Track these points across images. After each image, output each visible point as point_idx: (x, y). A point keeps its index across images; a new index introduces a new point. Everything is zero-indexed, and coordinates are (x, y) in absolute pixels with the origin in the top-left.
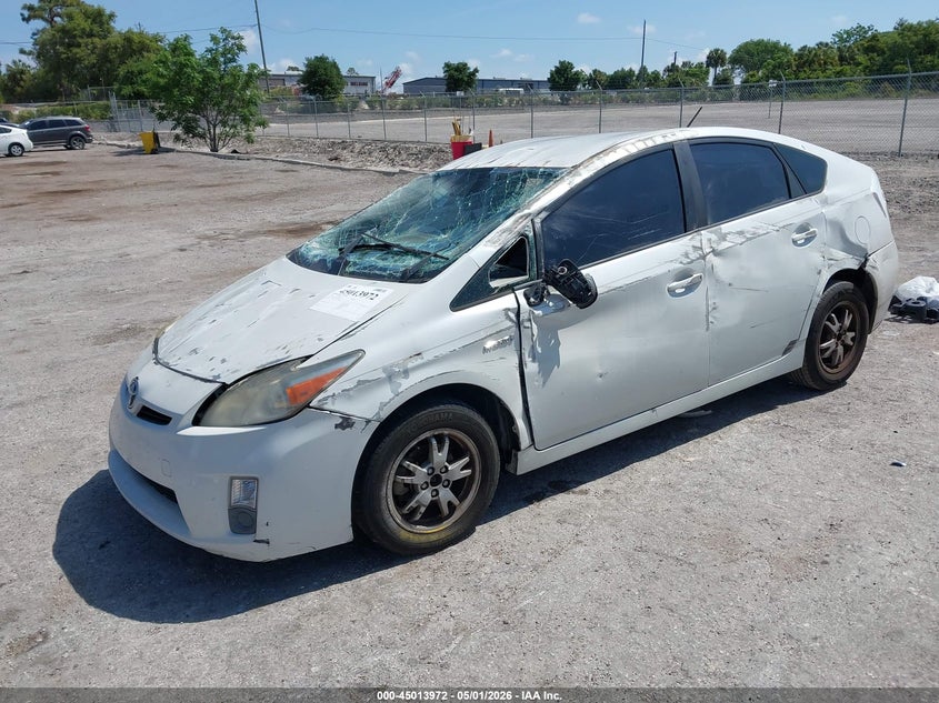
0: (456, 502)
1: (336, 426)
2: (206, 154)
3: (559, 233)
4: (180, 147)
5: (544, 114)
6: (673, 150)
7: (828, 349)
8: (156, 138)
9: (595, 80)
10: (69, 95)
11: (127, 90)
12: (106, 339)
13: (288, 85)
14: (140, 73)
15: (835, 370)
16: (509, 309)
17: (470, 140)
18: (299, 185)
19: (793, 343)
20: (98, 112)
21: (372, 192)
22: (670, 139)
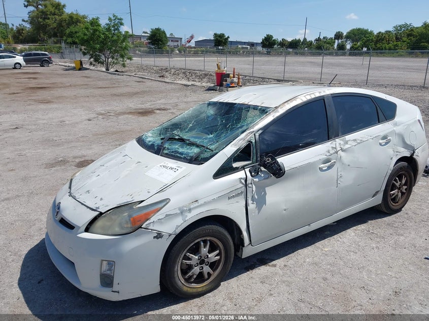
0: (211, 272)
1: (154, 237)
2: (104, 72)
3: (267, 141)
4: (92, 67)
5: (259, 58)
6: (324, 100)
7: (393, 194)
8: (81, 63)
9: (283, 44)
10: (43, 41)
11: (70, 40)
12: (50, 165)
13: (142, 40)
14: (76, 32)
15: (397, 204)
16: (242, 178)
17: (225, 72)
18: (145, 89)
19: (377, 192)
20: (56, 49)
21: (178, 95)
22: (322, 94)
